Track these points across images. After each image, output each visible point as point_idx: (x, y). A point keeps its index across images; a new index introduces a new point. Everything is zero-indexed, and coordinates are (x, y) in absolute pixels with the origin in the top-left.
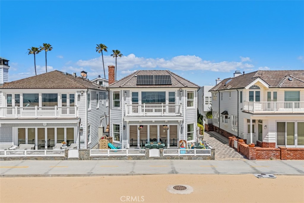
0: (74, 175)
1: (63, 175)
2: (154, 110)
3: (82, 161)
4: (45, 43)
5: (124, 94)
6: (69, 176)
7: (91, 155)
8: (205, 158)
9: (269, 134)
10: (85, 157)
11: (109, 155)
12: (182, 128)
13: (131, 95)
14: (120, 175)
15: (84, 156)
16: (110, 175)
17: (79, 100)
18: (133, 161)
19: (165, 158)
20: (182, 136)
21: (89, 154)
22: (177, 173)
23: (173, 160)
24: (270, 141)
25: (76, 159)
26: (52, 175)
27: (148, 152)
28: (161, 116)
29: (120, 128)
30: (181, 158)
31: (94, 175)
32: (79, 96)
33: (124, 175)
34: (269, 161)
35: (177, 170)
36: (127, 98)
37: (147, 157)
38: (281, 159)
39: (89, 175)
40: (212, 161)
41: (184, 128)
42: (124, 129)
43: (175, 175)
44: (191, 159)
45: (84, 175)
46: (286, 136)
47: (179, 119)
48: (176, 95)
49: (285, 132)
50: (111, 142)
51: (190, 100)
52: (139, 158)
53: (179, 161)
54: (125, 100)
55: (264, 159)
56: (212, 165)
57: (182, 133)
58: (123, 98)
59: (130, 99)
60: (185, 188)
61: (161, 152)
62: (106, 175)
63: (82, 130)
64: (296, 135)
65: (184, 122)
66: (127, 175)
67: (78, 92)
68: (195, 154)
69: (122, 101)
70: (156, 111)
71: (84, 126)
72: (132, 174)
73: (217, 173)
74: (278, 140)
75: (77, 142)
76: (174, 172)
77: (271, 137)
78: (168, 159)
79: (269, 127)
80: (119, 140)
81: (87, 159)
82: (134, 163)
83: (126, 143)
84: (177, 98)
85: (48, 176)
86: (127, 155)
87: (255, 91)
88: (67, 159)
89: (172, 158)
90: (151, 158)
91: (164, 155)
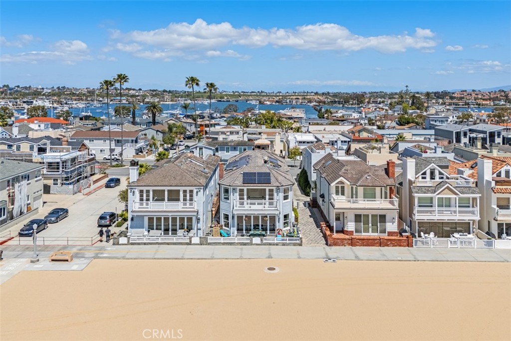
0: (202, 259)
1: (195, 259)
2: (257, 204)
3: (202, 246)
4: (119, 74)
5: (233, 192)
6: (198, 259)
7: (209, 241)
8: (295, 245)
9: (349, 223)
10: (205, 243)
11: (222, 241)
12: (279, 219)
13: (238, 191)
14: (233, 259)
15: (203, 242)
16: (226, 259)
17: (197, 195)
18: (241, 247)
19: (265, 244)
20: (279, 225)
21: (207, 240)
22: (271, 258)
23: (271, 246)
24: (349, 230)
25: (198, 244)
26: (187, 259)
27: (252, 240)
28: (262, 210)
29: (229, 218)
30: (277, 244)
31: (215, 259)
32: (197, 192)
33: (235, 259)
34: (343, 247)
35: (272, 256)
36: (235, 194)
37: (251, 244)
38: (352, 245)
39: (212, 259)
40: (300, 247)
41: (281, 218)
42: (233, 219)
43: (270, 259)
44: (284, 245)
45: (209, 259)
46: (362, 226)
47: (277, 213)
48: (275, 191)
49: (361, 222)
50: (222, 229)
51: (286, 195)
52: (245, 244)
53: (275, 246)
54: (233, 195)
55: (339, 245)
56: (298, 251)
57: (279, 222)
58: (232, 194)
59: (237, 195)
60: (274, 269)
61: (262, 240)
62: (223, 259)
63: (199, 219)
64: (370, 225)
65: (281, 214)
66: (238, 259)
67: (196, 189)
68: (288, 242)
69: (231, 197)
70: (258, 204)
71: (201, 216)
72: (241, 258)
73: (299, 258)
74: (356, 229)
75: (196, 229)
76: (270, 257)
77: (351, 226)
78: (267, 245)
79: (348, 218)
80: (228, 227)
81: (206, 244)
82: (242, 249)
83: (234, 230)
84: (275, 194)
85: (185, 259)
86: (236, 241)
87: (340, 185)
88: (191, 244)
89: (270, 244)
90: (254, 244)
91: (264, 242)
